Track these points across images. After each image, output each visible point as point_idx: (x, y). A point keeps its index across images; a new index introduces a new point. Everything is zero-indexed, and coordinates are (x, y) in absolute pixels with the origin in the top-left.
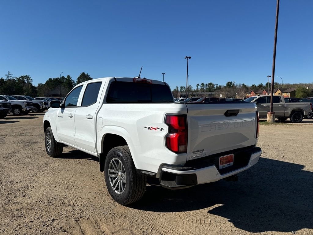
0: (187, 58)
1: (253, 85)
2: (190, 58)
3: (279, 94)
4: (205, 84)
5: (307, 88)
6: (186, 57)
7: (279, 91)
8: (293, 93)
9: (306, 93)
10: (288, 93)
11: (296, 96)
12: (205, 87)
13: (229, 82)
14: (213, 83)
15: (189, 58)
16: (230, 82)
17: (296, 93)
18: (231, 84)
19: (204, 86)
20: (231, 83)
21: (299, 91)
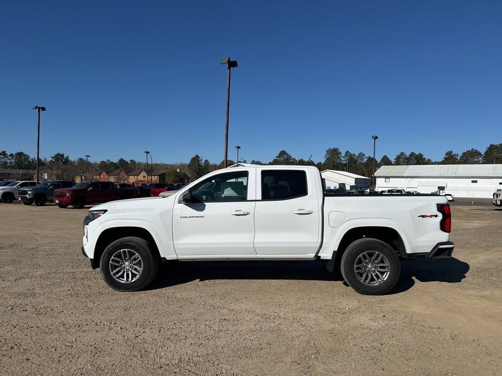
0: (37, 109)
1: (101, 162)
2: (43, 109)
3: (144, 177)
4: (9, 154)
5: (178, 170)
6: (36, 107)
7: (144, 174)
8: (162, 177)
9: (178, 176)
10: (155, 176)
11: (167, 180)
12: (9, 159)
13: (58, 155)
14: (25, 153)
15: (41, 109)
16: (61, 153)
17: (167, 176)
18: (63, 159)
19: (7, 157)
20: (62, 156)
21: (169, 174)
